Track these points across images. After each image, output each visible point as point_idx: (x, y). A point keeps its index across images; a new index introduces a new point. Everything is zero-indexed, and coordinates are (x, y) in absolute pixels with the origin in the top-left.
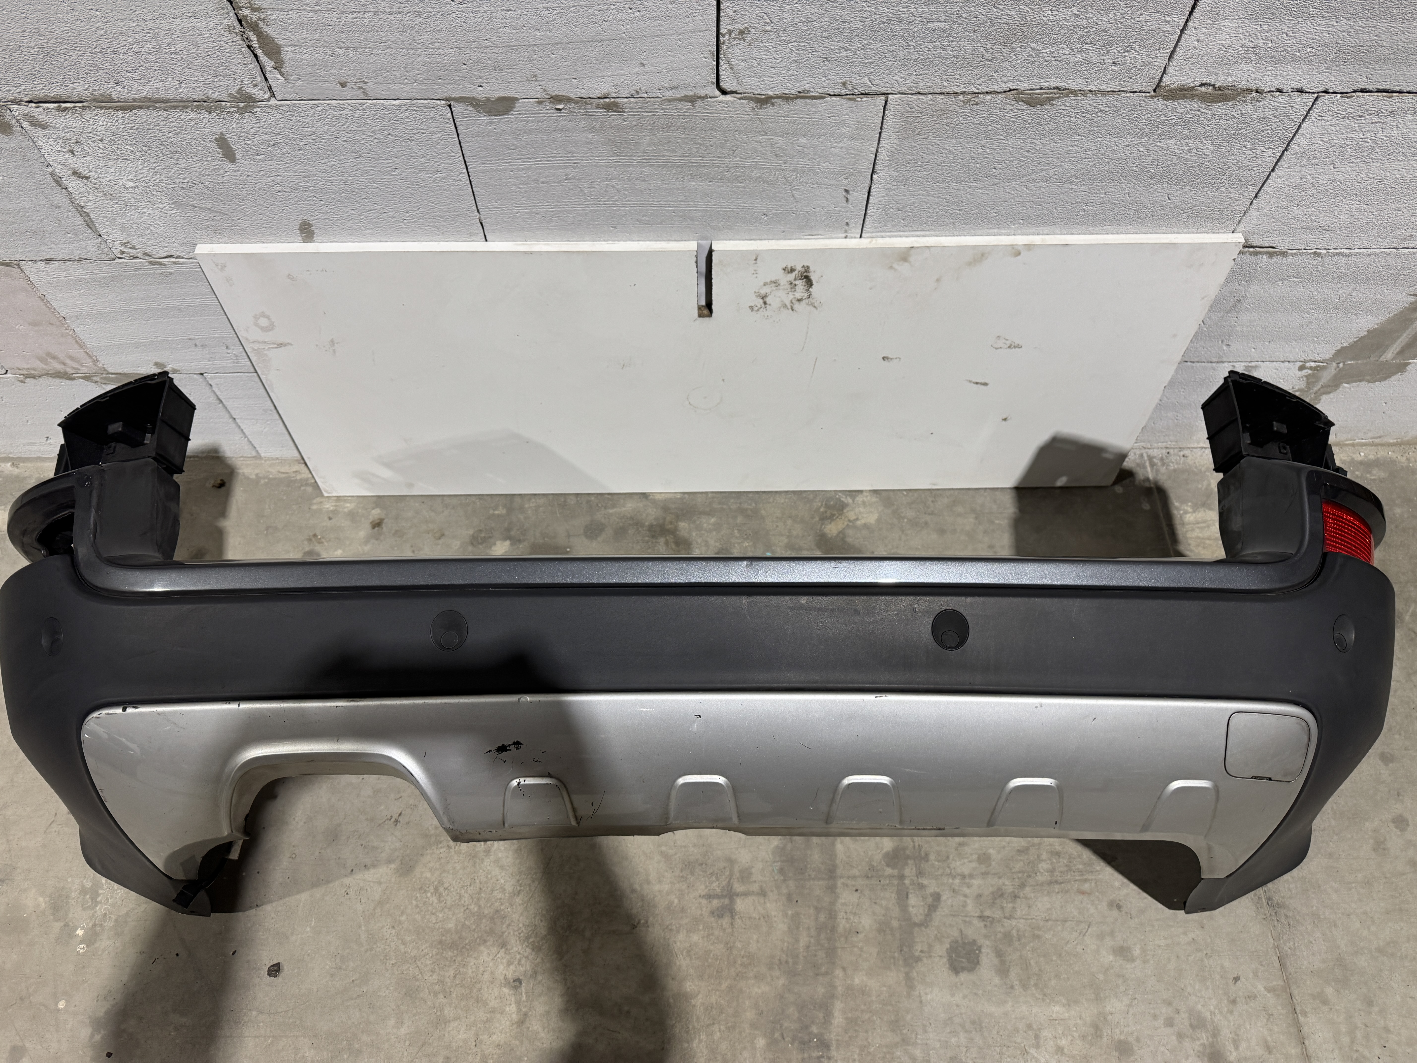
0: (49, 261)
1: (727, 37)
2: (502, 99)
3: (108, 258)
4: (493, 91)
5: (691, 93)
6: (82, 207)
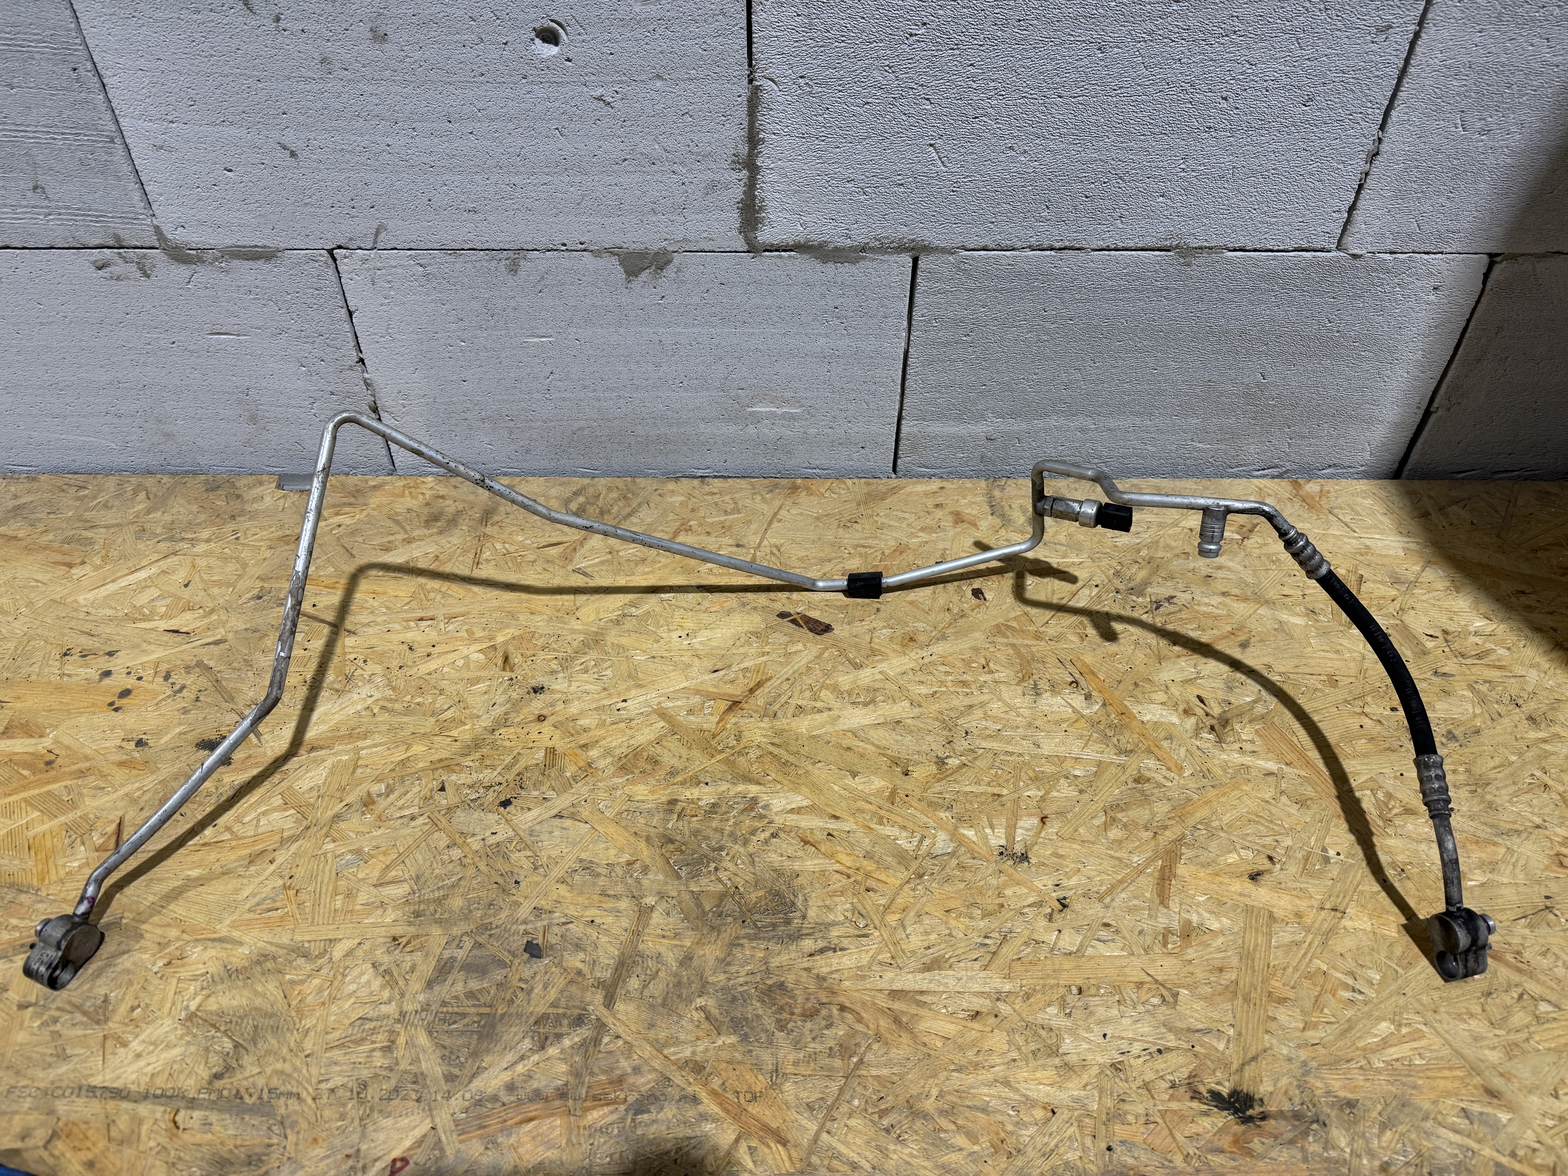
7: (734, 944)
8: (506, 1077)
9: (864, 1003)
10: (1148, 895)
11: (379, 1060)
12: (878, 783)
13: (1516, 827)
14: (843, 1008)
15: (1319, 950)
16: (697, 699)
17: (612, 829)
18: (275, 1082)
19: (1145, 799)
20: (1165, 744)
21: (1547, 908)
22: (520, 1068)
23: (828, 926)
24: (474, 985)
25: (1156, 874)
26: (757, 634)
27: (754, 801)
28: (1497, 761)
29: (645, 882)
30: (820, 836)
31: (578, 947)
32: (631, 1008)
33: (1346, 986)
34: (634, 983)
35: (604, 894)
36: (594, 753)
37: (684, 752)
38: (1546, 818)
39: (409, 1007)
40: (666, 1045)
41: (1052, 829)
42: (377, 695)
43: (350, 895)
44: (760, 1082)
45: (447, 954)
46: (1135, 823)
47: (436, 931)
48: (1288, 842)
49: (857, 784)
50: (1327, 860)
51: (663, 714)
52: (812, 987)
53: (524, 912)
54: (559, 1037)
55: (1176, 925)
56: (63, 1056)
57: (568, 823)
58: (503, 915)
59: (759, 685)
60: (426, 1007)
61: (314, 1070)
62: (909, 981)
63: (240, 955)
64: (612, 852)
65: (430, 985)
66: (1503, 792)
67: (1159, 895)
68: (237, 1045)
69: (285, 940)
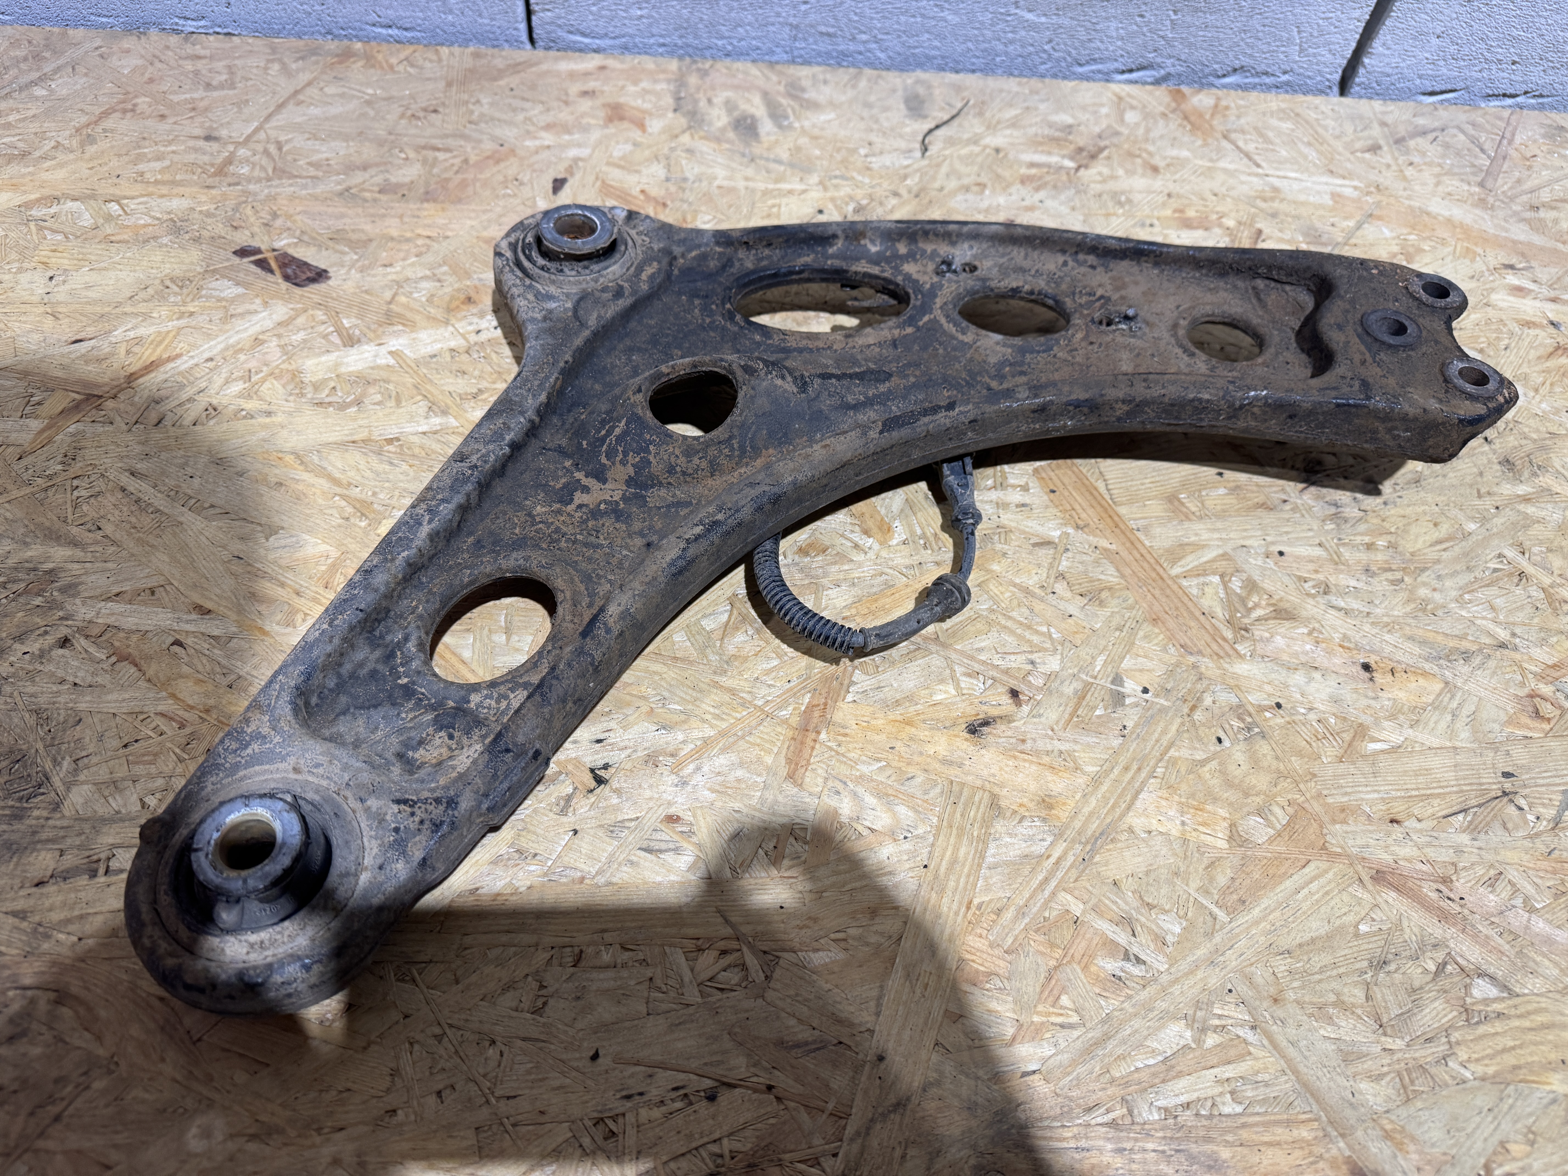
10: (769, 760)
13: (1465, 645)
15: (1074, 874)
21: (1505, 794)
25: (795, 721)
26: (182, 282)
28: (1445, 529)
30: (156, 645)
33: (1112, 947)
38: (1518, 631)
48: (1053, 664)
50: (1118, 699)
59: (151, 367)
66: (1448, 583)
67: (789, 761)
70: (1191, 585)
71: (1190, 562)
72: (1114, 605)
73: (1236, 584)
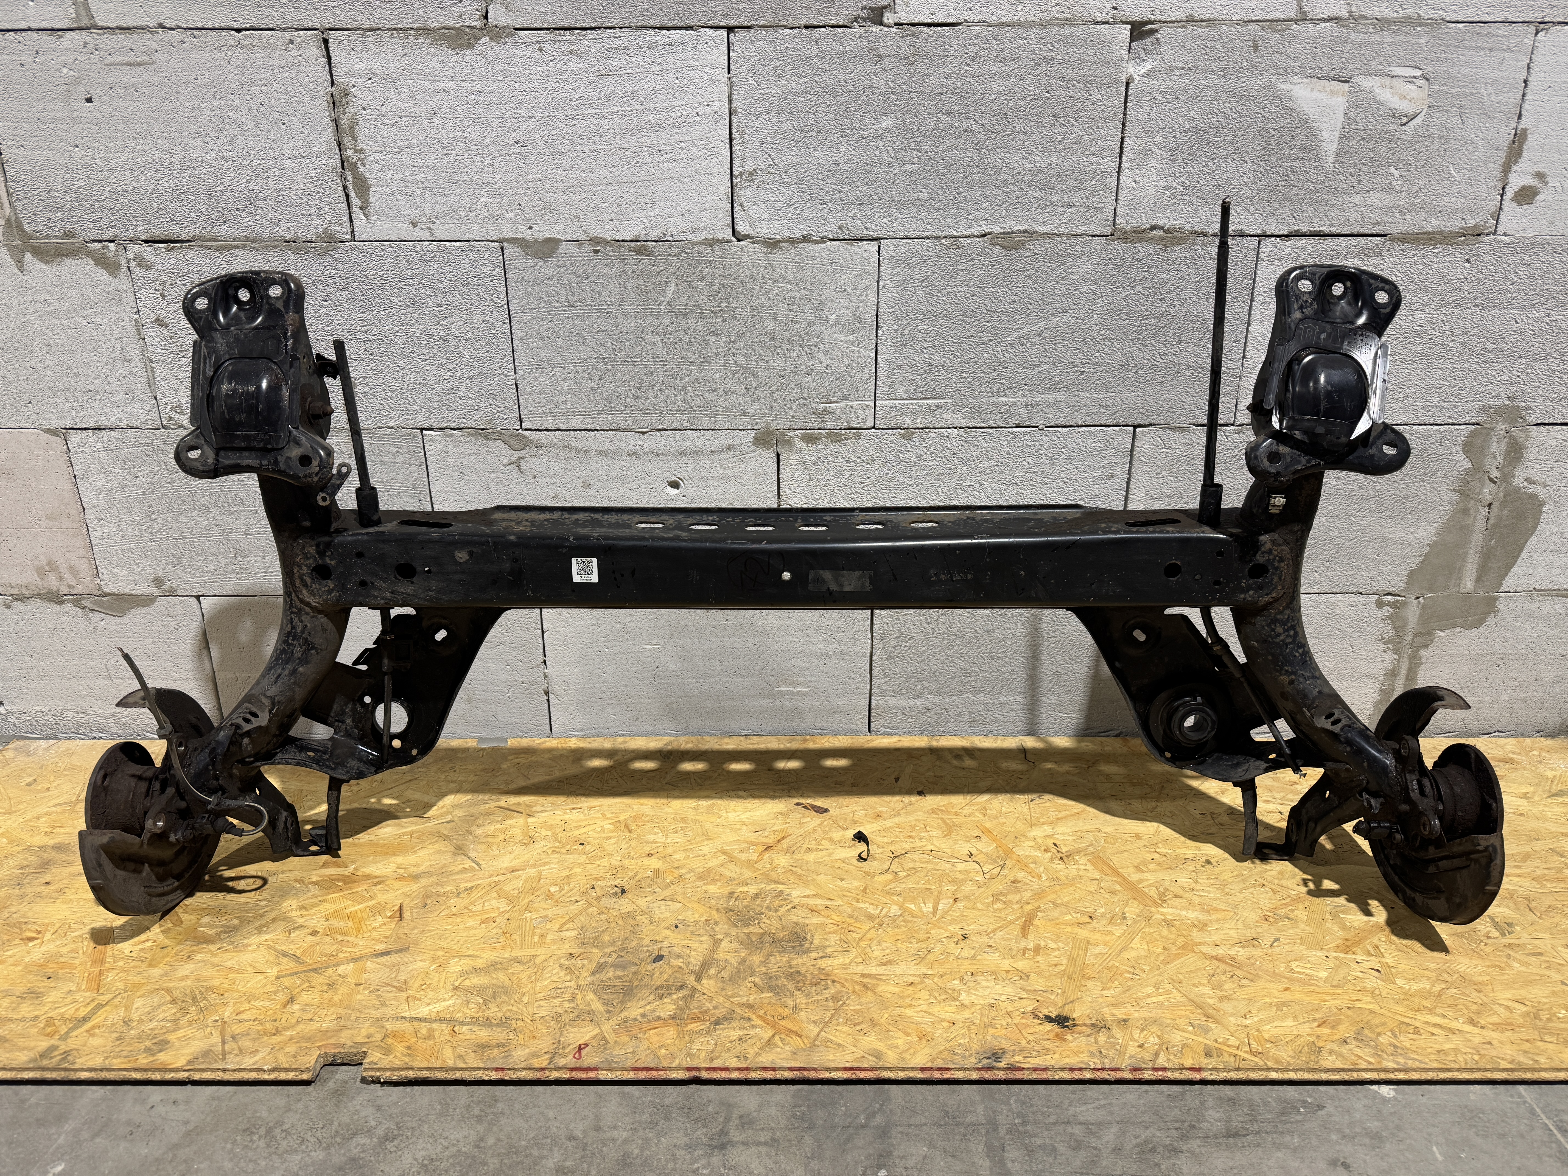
0: (96, 429)
1: (739, 179)
2: (548, 240)
3: (154, 426)
4: (541, 233)
5: (711, 236)
6: (151, 361)
7: (770, 954)
8: (641, 1011)
9: (846, 980)
10: (1016, 933)
11: (567, 1005)
12: (856, 883)
14: (834, 981)
16: (745, 845)
17: (696, 905)
18: (508, 1014)
19: (1018, 891)
20: (1032, 866)
21: (1254, 939)
22: (648, 1007)
23: (825, 947)
24: (619, 973)
25: (1021, 924)
26: (781, 813)
27: (782, 892)
28: (1235, 873)
29: (717, 929)
30: (820, 908)
31: (679, 957)
32: (711, 982)
33: (1129, 972)
34: (712, 971)
35: (692, 934)
36: (683, 871)
37: (738, 870)
39: (582, 982)
40: (732, 997)
41: (960, 905)
42: (549, 845)
43: (542, 936)
44: (787, 1012)
45: (602, 960)
46: (1011, 902)
47: (595, 950)
48: (1102, 910)
49: (844, 884)
50: (1125, 918)
51: (724, 853)
52: (816, 972)
53: (646, 941)
54: (670, 994)
55: (1031, 946)
56: (384, 1004)
57: (669, 903)
58: (634, 943)
59: (783, 838)
60: (593, 983)
61: (530, 1009)
62: (873, 970)
63: (480, 963)
64: (696, 916)
65: (593, 973)
67: (1022, 933)
68: (484, 1000)
69: (507, 955)
70: (1147, 890)
71: (1145, 884)
72: (1120, 895)
73: (1161, 889)
